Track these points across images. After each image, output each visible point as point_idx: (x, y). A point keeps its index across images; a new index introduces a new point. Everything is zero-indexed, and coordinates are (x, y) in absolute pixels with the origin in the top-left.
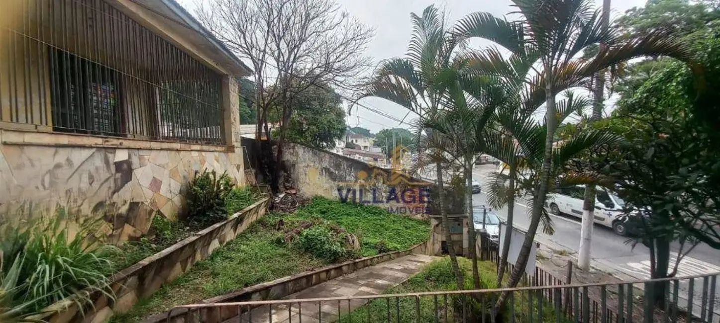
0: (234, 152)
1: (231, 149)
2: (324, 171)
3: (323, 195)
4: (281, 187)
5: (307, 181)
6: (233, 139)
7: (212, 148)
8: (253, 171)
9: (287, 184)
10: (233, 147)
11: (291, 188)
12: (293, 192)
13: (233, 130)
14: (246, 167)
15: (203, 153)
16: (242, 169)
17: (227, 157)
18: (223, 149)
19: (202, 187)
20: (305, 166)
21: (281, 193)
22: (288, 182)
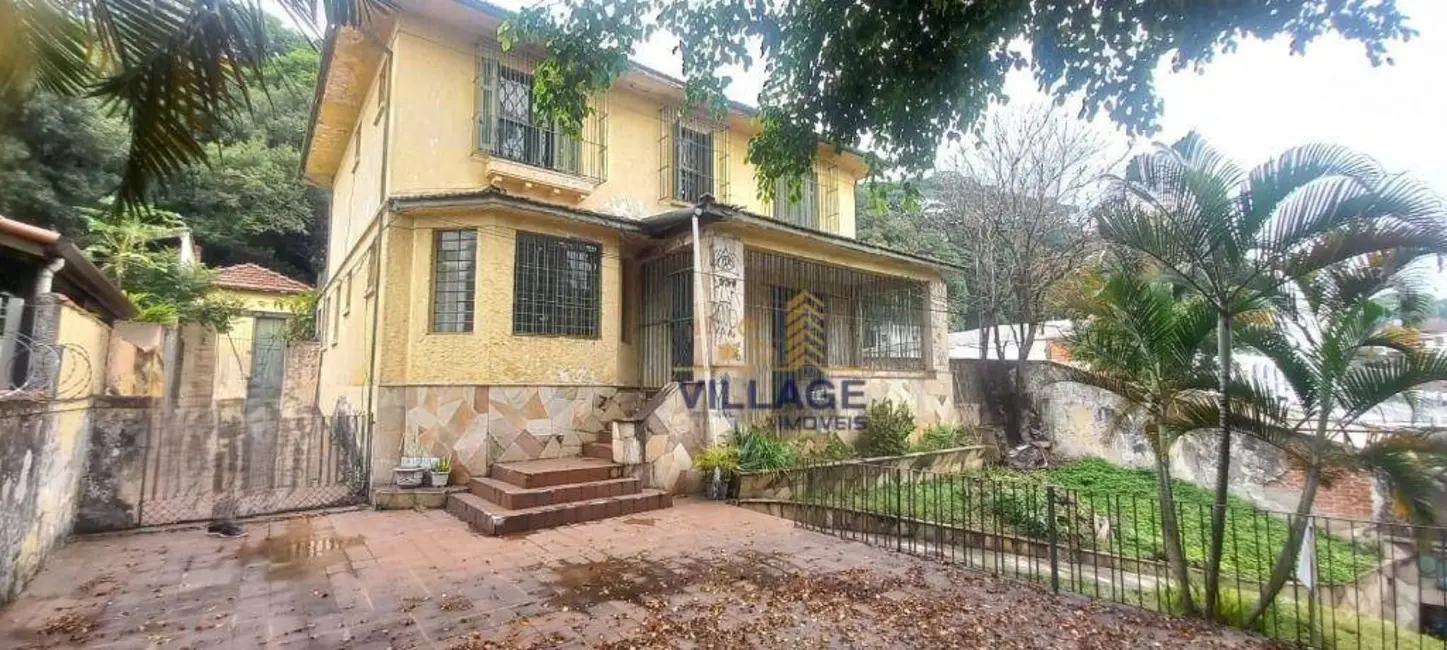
0: (935, 378)
1: (932, 374)
2: (1103, 412)
3: (1103, 457)
4: (1025, 435)
5: (1071, 427)
6: (936, 361)
7: (903, 374)
8: (976, 407)
9: (1035, 432)
10: (934, 372)
11: (1043, 438)
12: (1045, 444)
13: (935, 350)
14: (957, 400)
15: (888, 381)
16: (949, 401)
17: (923, 386)
18: (922, 374)
19: (877, 416)
20: (1066, 404)
21: (1024, 443)
22: (1038, 428)
